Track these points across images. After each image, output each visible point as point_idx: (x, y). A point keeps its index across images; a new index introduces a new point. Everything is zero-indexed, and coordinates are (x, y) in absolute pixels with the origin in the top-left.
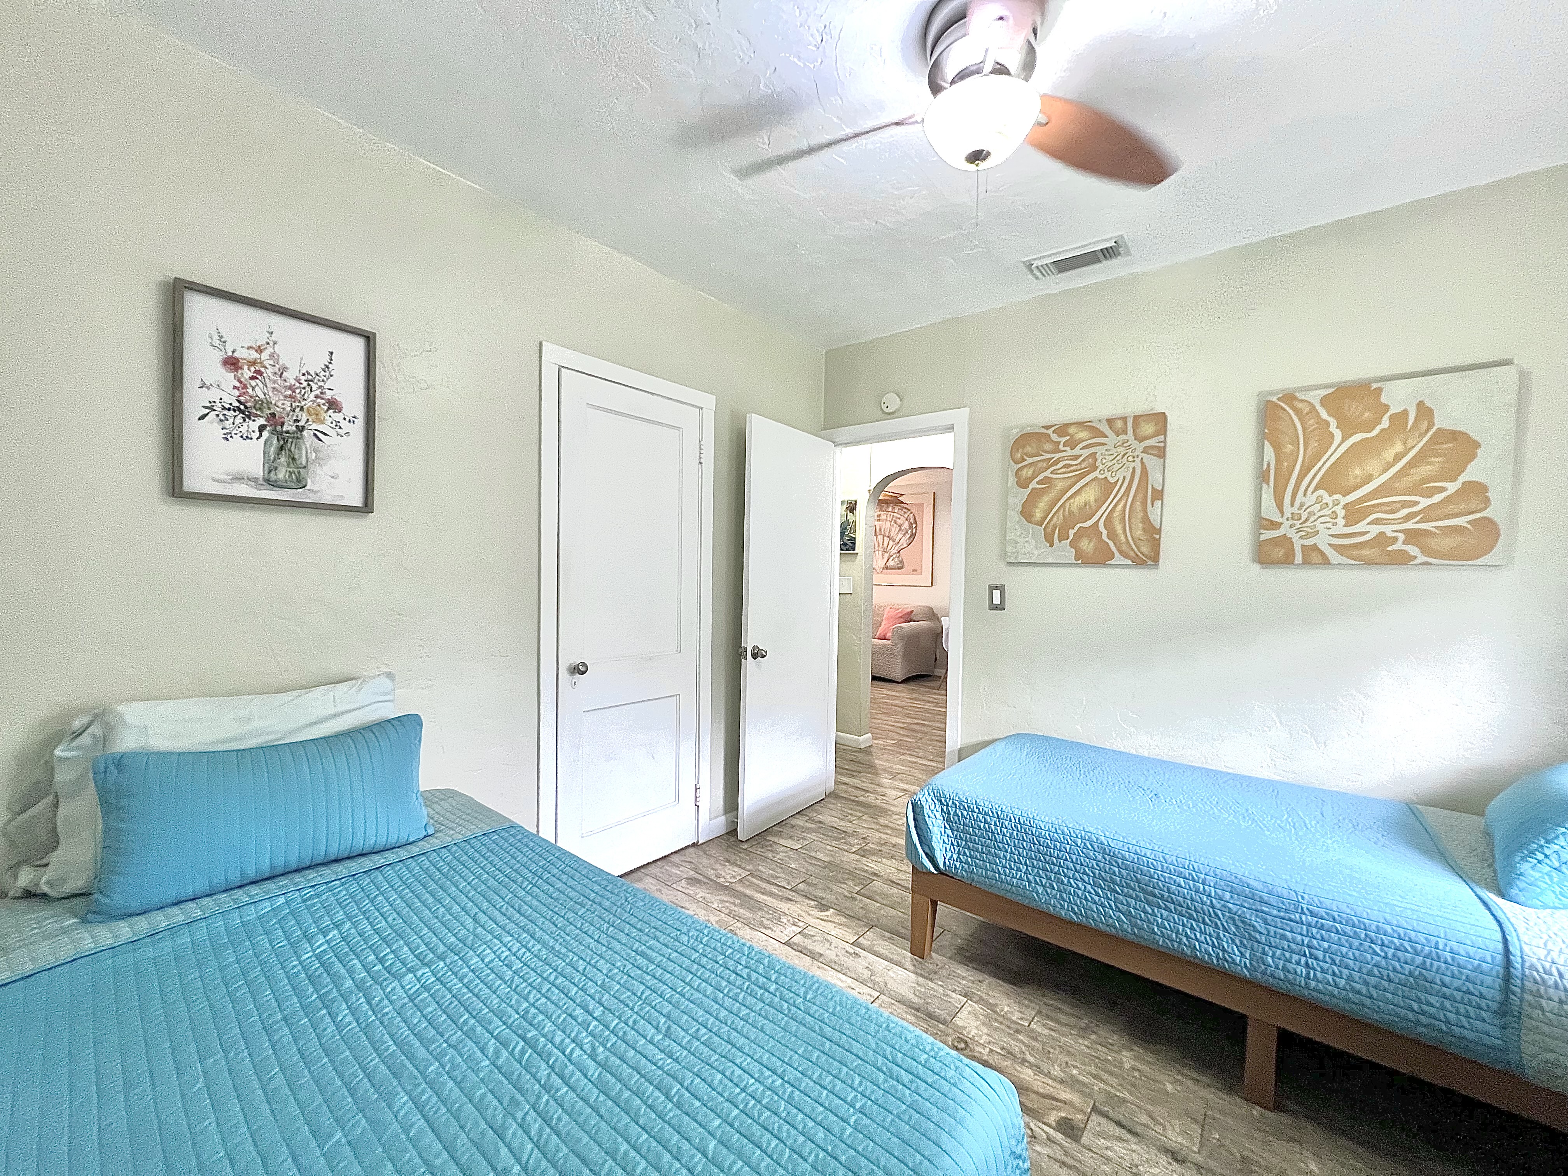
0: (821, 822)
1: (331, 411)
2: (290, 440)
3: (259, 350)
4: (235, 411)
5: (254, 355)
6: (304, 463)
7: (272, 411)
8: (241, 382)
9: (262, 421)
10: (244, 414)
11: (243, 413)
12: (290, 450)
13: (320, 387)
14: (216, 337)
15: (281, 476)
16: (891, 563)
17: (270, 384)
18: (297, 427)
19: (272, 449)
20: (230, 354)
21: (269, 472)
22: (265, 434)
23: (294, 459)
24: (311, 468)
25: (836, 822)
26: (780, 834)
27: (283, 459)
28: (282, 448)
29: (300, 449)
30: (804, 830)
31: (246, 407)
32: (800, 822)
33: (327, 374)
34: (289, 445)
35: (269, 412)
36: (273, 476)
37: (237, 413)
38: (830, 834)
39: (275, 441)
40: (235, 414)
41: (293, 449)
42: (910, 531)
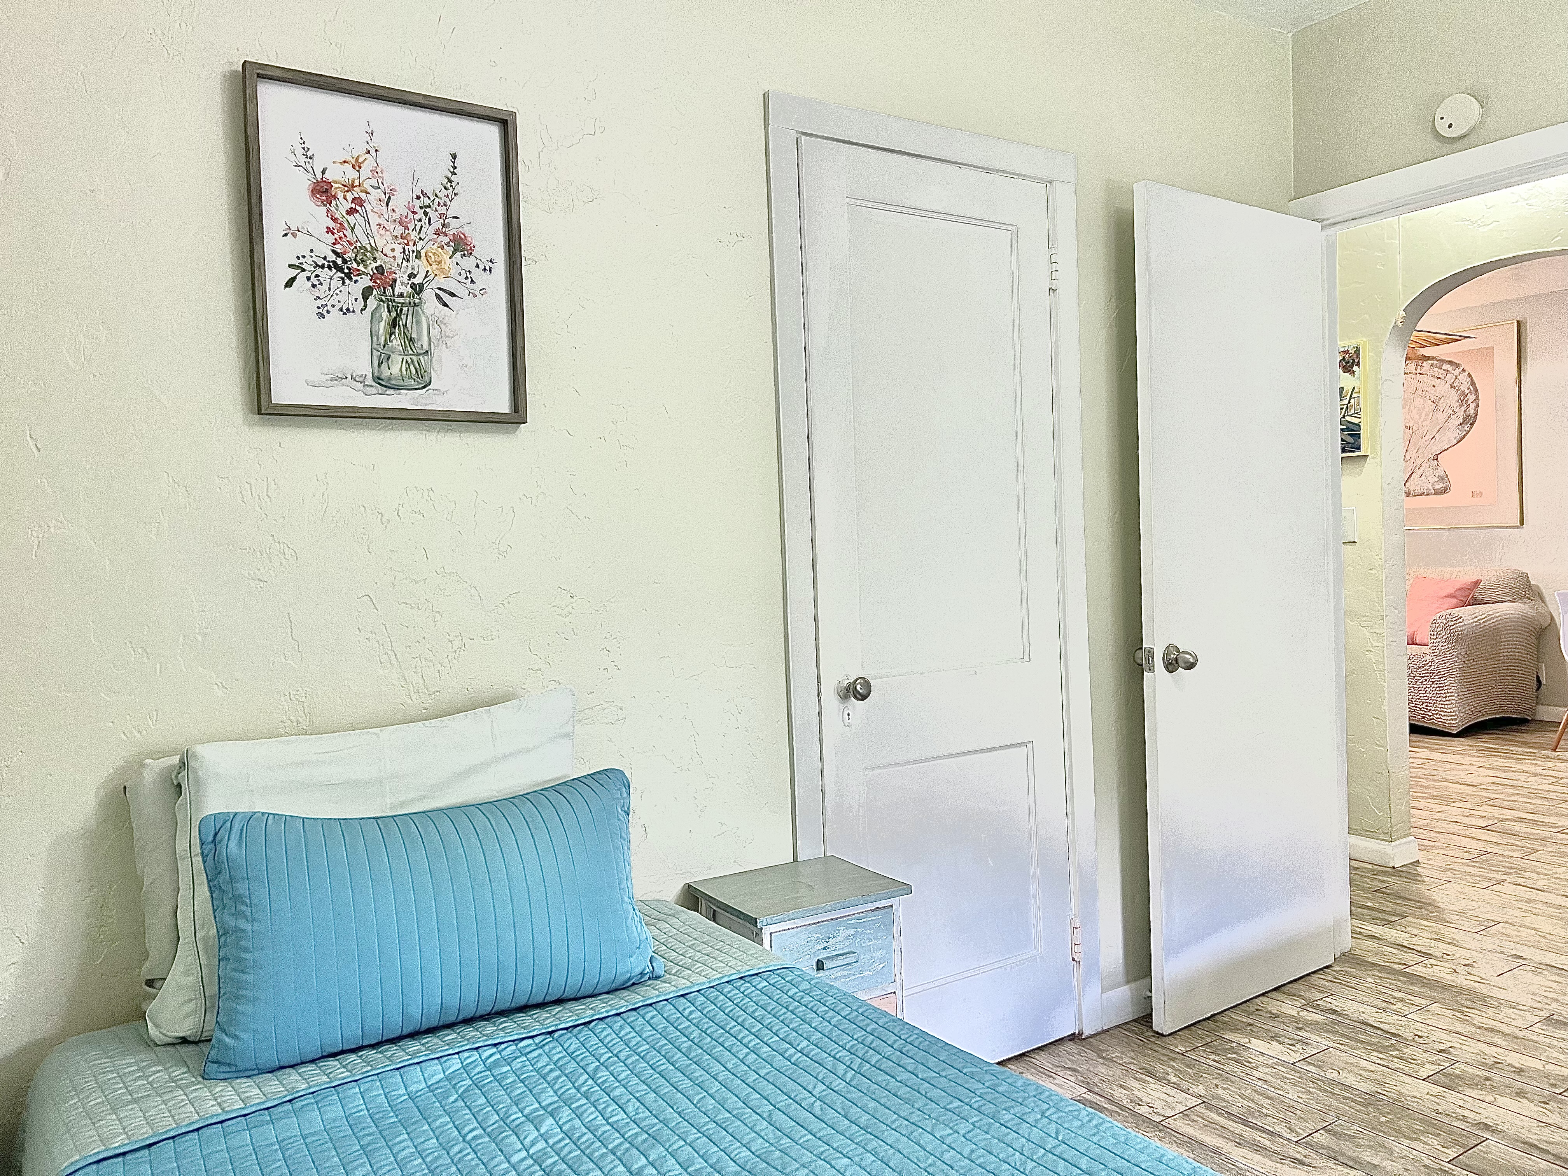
0: (1335, 1012)
1: (459, 254)
2: (405, 309)
3: (357, 166)
4: (330, 268)
5: (352, 174)
6: (426, 347)
7: (378, 263)
8: (335, 220)
9: (365, 282)
10: (342, 272)
11: (340, 269)
12: (405, 326)
13: (441, 215)
14: (300, 152)
15: (395, 370)
16: (1418, 482)
17: (374, 219)
18: (413, 286)
19: (382, 324)
20: (319, 177)
21: (379, 365)
22: (372, 302)
23: (411, 340)
24: (435, 352)
25: (1370, 1015)
26: (1249, 1029)
27: (396, 342)
28: (394, 324)
29: (418, 323)
30: (1301, 1025)
31: (345, 261)
32: (1288, 1007)
33: (450, 192)
34: (404, 317)
35: (374, 265)
36: (385, 373)
37: (334, 271)
38: (1362, 1037)
39: (385, 314)
40: (331, 273)
41: (409, 325)
42: (1463, 408)
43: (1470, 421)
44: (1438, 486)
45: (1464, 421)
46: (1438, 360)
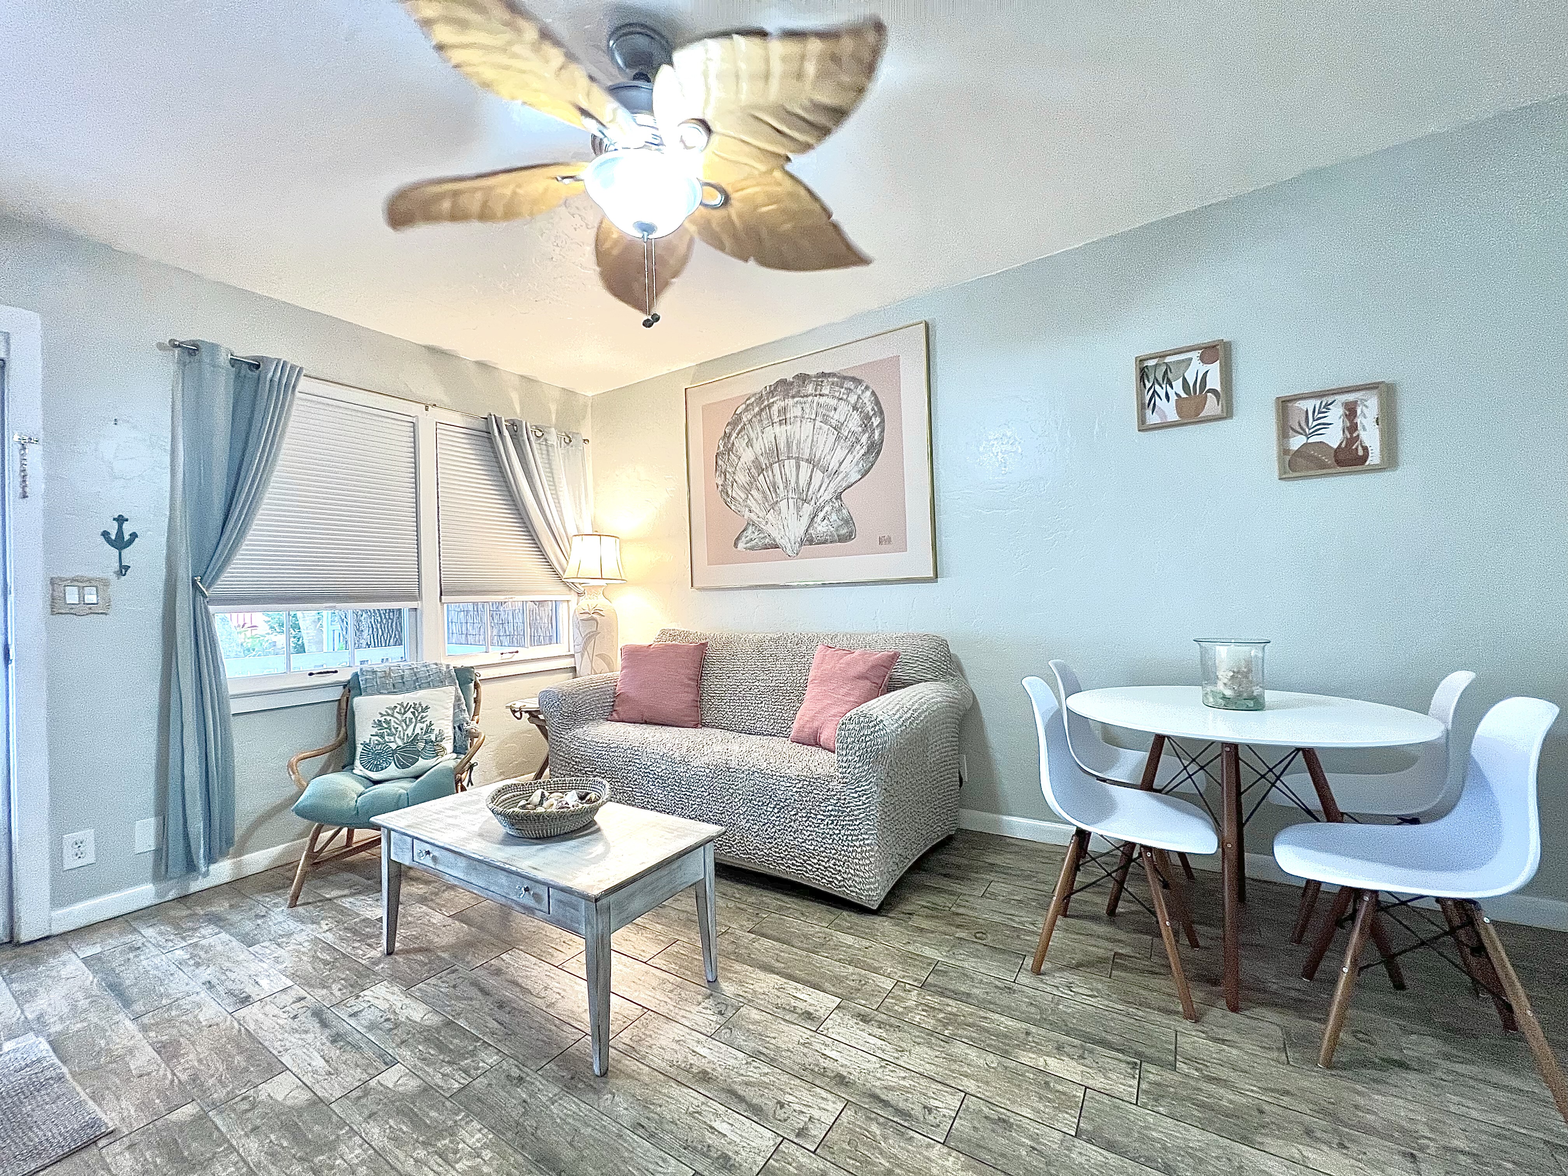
16: (821, 528)
42: (867, 435)
43: (875, 449)
44: (844, 531)
45: (868, 450)
46: (838, 377)
